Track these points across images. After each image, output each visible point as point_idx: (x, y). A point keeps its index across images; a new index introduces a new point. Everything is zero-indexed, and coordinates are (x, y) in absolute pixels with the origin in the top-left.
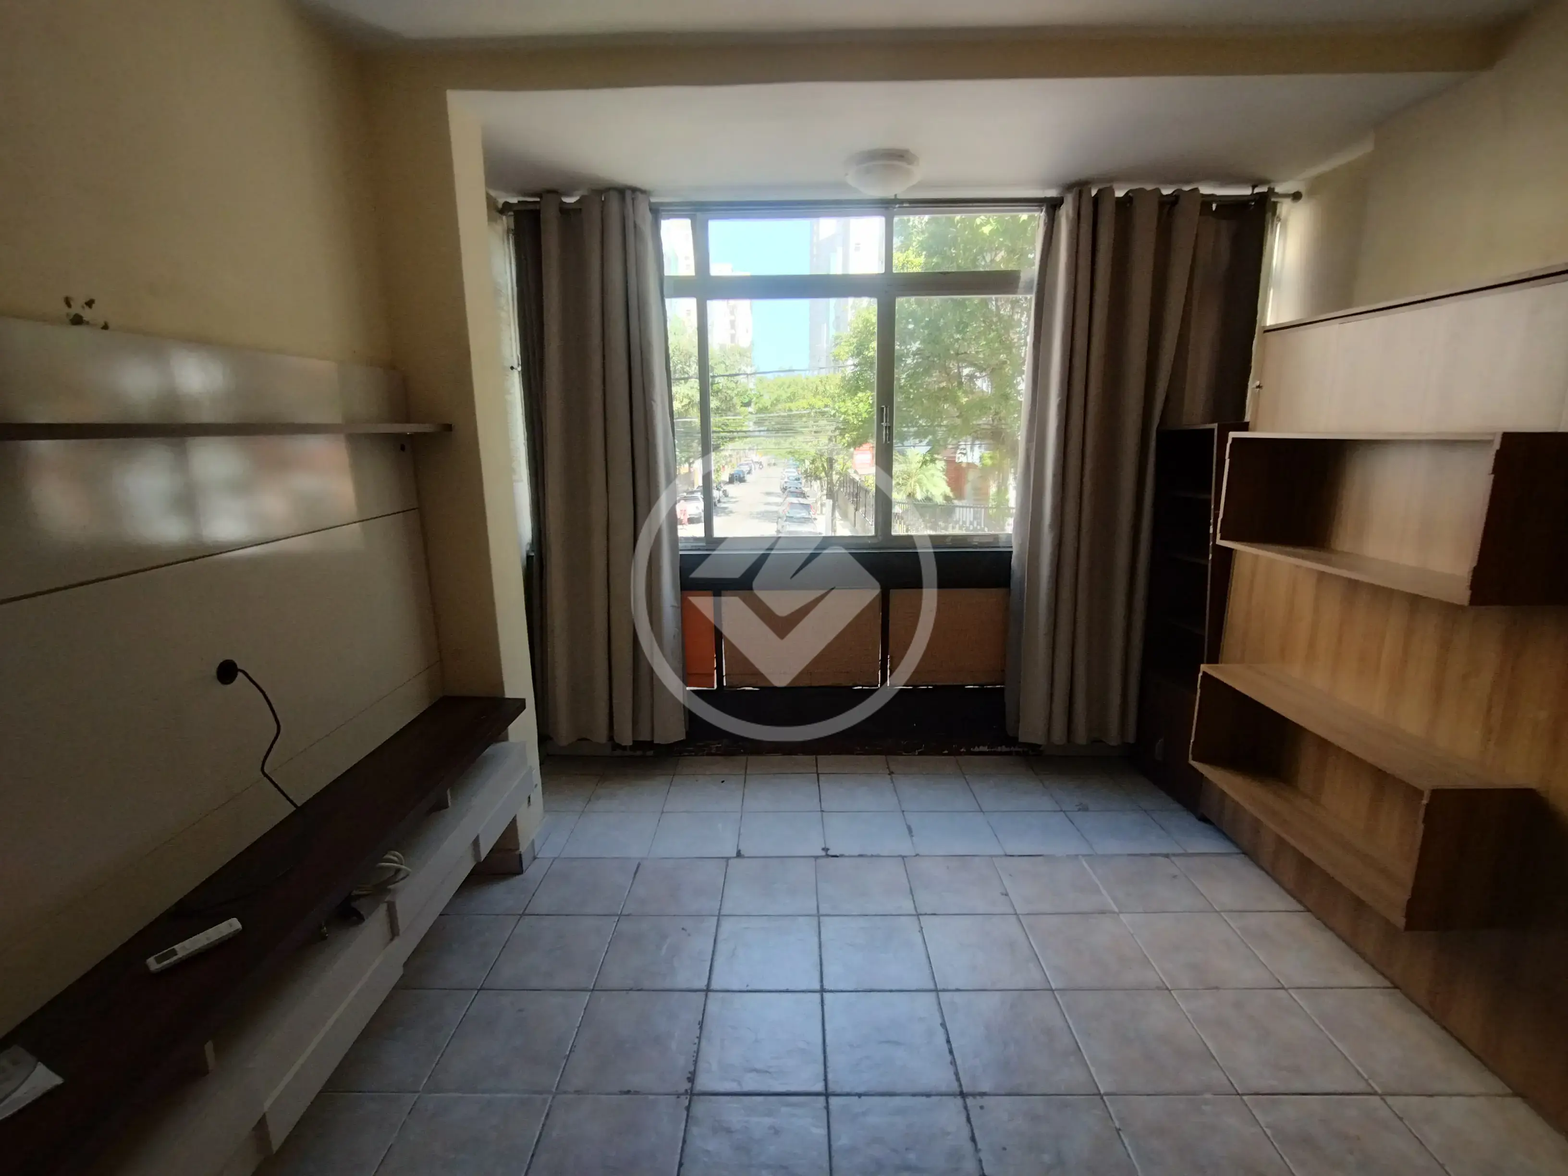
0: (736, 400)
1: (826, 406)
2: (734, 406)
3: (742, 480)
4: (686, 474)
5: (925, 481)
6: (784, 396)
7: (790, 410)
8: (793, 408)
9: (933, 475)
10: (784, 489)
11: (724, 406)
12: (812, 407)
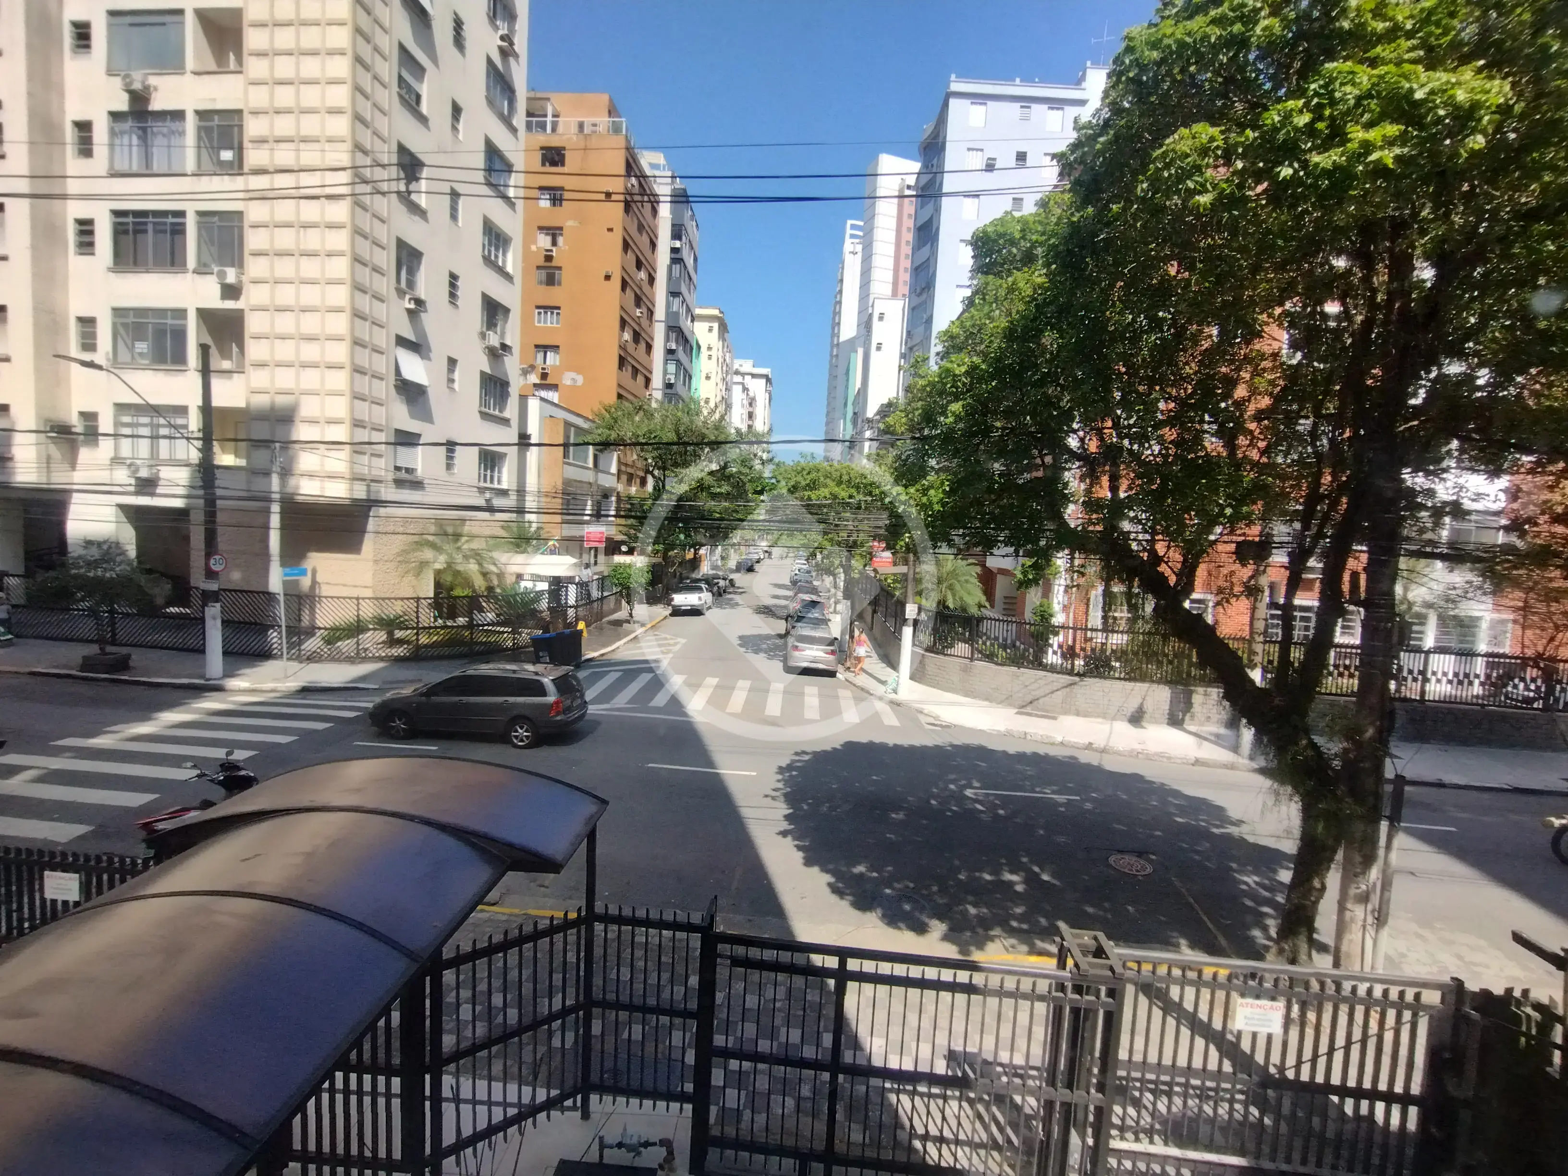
0: (748, 486)
1: (851, 497)
2: (746, 492)
3: (750, 569)
4: (691, 560)
5: (958, 587)
6: (803, 483)
7: (809, 499)
8: (813, 497)
9: (967, 581)
10: (794, 583)
11: (735, 492)
12: (835, 497)
